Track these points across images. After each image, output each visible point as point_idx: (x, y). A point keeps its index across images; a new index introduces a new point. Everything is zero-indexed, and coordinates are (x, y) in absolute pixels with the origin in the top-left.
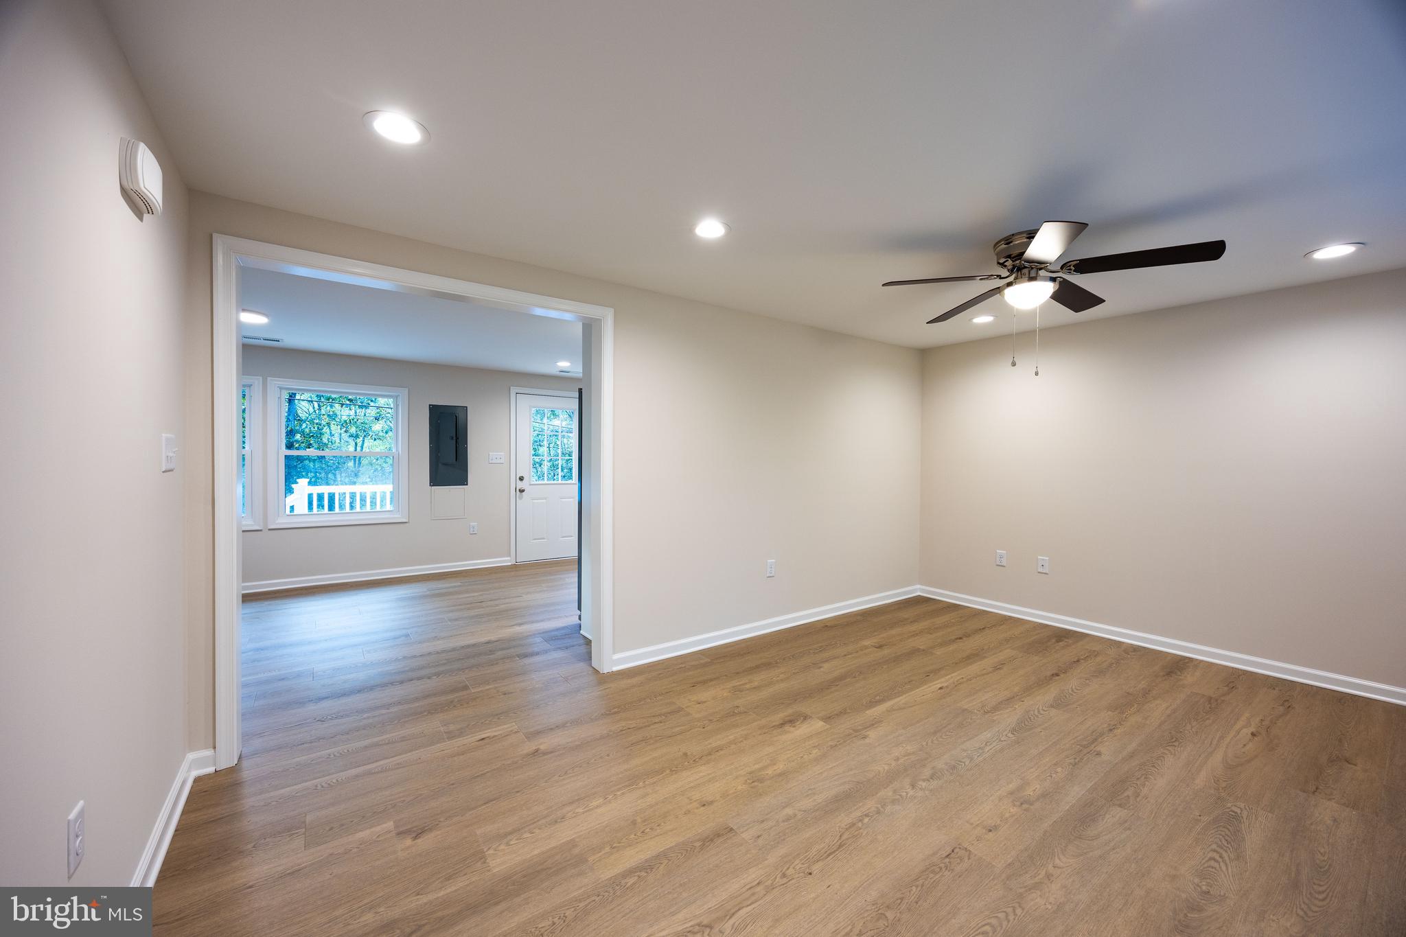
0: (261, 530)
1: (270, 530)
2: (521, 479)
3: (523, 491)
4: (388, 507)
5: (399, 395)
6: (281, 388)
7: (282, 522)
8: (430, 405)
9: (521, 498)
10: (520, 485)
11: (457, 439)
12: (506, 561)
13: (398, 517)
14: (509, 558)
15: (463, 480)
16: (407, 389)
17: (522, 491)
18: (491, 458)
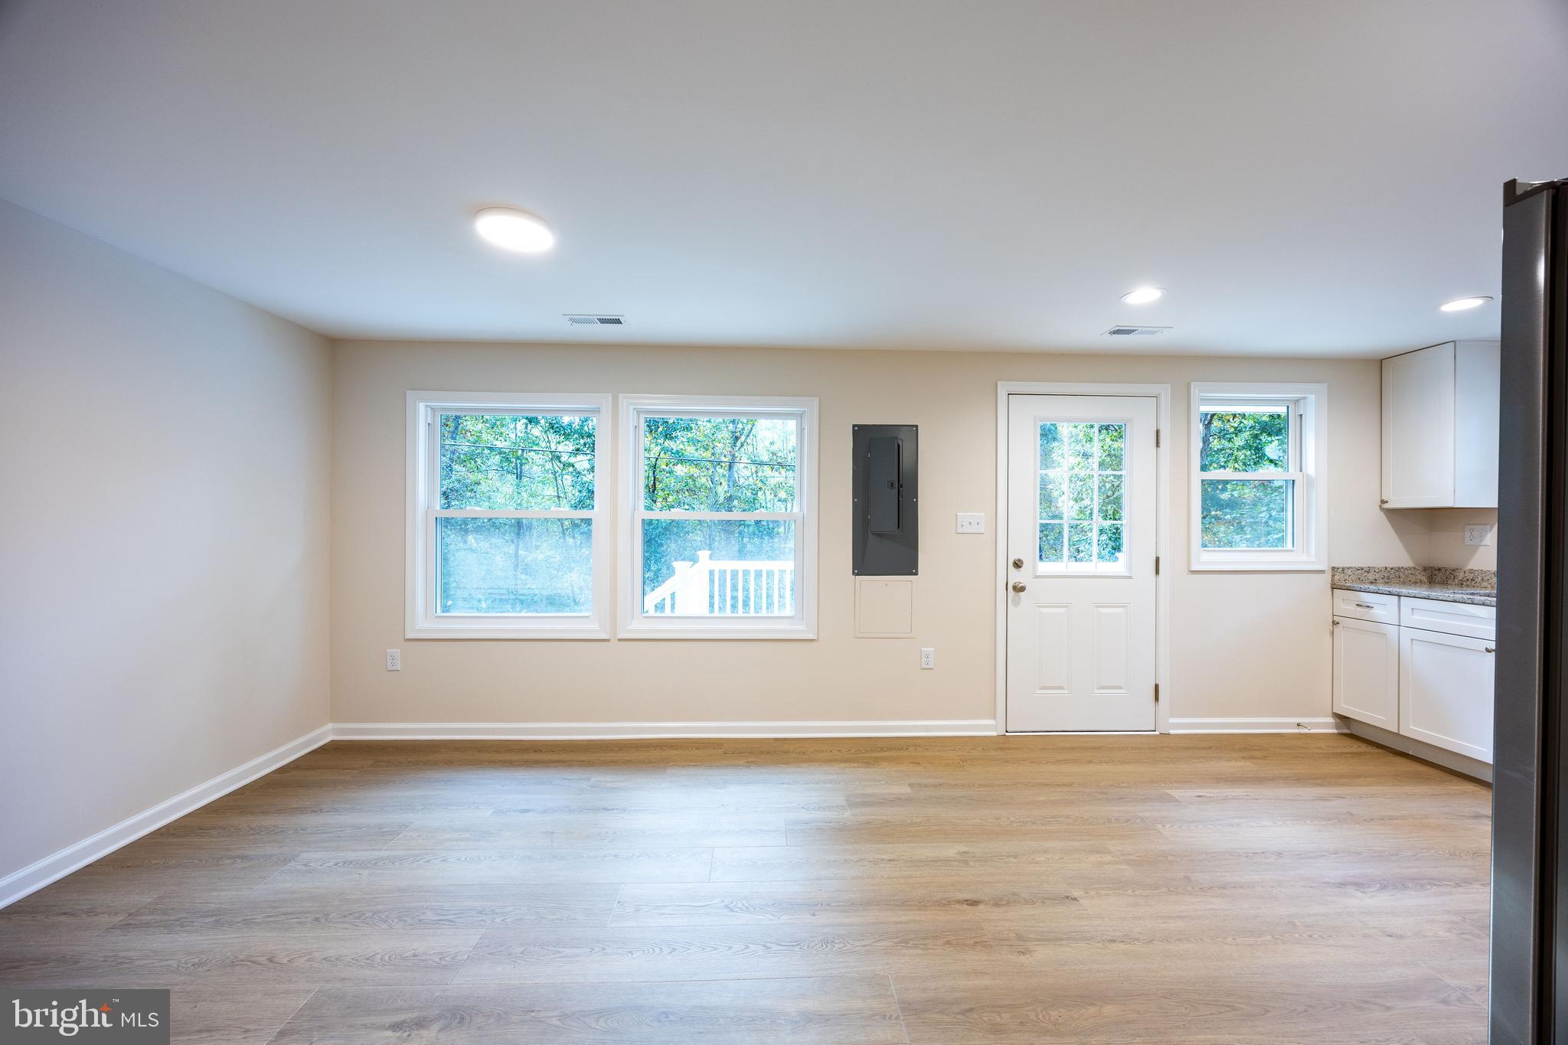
0: (608, 640)
1: (619, 640)
2: (1018, 564)
3: (1022, 589)
4: (789, 611)
5: (805, 412)
6: (639, 412)
7: (638, 627)
8: (854, 426)
9: (1016, 603)
10: (1016, 577)
11: (900, 486)
12: (986, 727)
13: (801, 630)
14: (991, 722)
15: (909, 566)
16: (817, 398)
17: (1019, 589)
18: (959, 524)
